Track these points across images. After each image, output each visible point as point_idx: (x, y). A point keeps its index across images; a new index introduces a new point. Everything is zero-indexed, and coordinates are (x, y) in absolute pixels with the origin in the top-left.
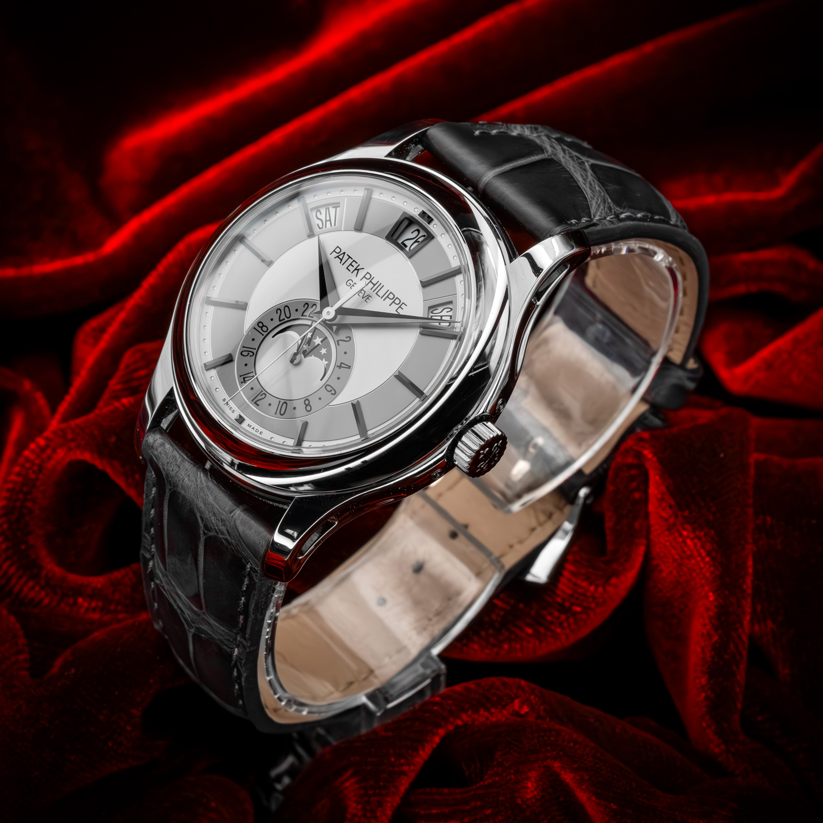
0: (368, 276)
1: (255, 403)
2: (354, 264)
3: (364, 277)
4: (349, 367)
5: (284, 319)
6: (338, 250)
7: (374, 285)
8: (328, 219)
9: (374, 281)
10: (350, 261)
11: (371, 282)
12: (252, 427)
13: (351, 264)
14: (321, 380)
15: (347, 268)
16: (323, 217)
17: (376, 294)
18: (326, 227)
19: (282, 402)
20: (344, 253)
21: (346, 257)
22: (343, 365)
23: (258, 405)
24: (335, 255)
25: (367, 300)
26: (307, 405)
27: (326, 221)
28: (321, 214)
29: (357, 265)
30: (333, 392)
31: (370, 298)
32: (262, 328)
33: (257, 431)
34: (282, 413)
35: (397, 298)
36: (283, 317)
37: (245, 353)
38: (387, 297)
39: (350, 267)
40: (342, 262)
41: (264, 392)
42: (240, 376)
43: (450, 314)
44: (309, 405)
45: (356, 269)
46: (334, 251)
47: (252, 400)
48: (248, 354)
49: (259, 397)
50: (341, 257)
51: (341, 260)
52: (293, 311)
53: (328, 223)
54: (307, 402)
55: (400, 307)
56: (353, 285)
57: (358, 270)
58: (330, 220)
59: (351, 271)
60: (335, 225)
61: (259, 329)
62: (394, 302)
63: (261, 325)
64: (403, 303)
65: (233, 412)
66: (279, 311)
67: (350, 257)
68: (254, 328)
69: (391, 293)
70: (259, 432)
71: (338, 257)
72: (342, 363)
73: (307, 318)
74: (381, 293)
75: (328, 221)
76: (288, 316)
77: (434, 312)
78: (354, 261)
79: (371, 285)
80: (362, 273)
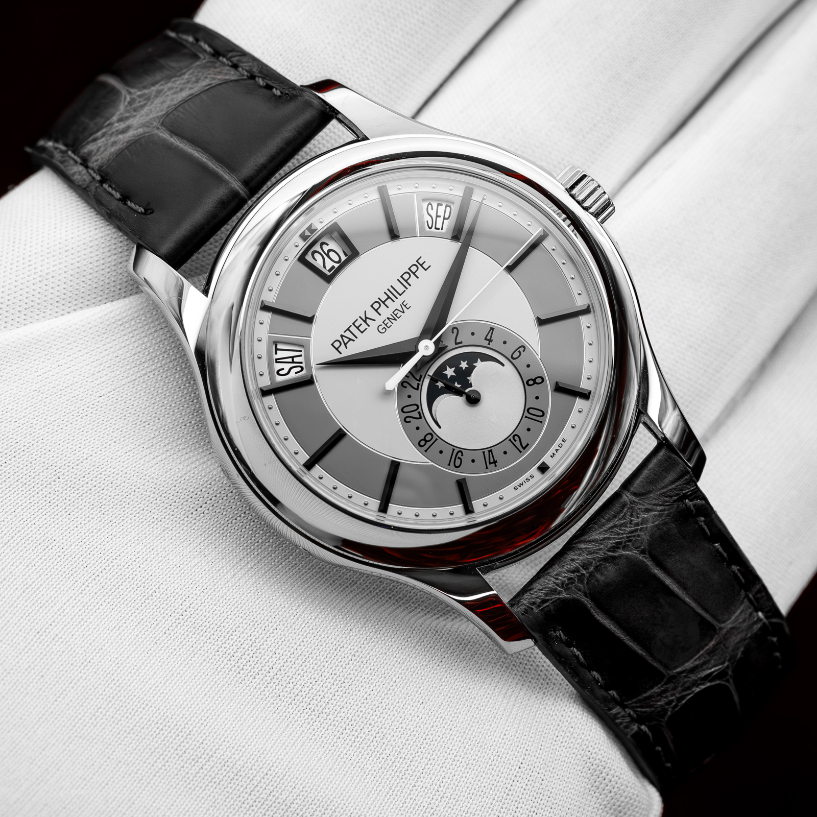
0: (376, 306)
1: (524, 448)
2: (357, 324)
3: (376, 310)
4: (492, 329)
5: (419, 413)
6: (337, 344)
7: (389, 297)
8: (290, 360)
9: (384, 297)
10: (353, 329)
11: (384, 303)
12: (555, 453)
13: (358, 328)
14: (503, 365)
15: (362, 332)
16: (287, 367)
17: (400, 295)
18: (301, 363)
19: (526, 414)
20: (342, 336)
21: (348, 334)
22: (488, 337)
23: (528, 445)
24: (342, 347)
25: (408, 306)
26: (535, 383)
27: (293, 362)
28: (283, 369)
29: (359, 319)
30: (521, 349)
31: (405, 304)
32: (426, 441)
33: (560, 446)
34: (541, 414)
35: (409, 269)
36: (416, 414)
37: (457, 464)
38: (406, 281)
39: (362, 328)
40: (353, 338)
41: (511, 437)
42: (487, 468)
43: (435, 205)
44: (534, 380)
45: (365, 321)
46: (337, 349)
47: (521, 452)
48: (459, 458)
49: (517, 443)
50: (346, 340)
51: (350, 340)
52: (410, 401)
53: (296, 360)
54: (531, 382)
55: (421, 265)
56: (386, 325)
57: (366, 318)
58: (293, 357)
59: (367, 327)
60: (301, 351)
61: (428, 444)
62: (414, 273)
63: (423, 443)
64: (417, 261)
65: (532, 477)
66: (408, 419)
67: (348, 329)
68: (426, 451)
69: (402, 277)
70: (562, 443)
71: (345, 344)
72: (486, 339)
73: (420, 383)
74: (400, 289)
75: (293, 360)
76: (415, 407)
77: (430, 226)
78: (354, 324)
79: (389, 302)
80: (371, 314)
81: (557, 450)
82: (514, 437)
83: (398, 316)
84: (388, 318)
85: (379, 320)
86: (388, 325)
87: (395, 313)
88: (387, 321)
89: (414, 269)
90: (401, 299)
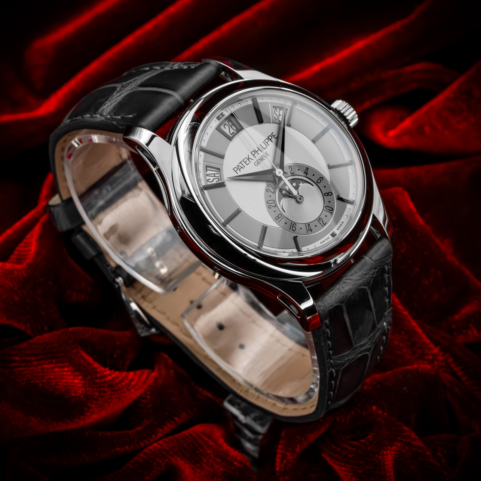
0: (253, 153)
1: (324, 225)
2: (245, 161)
3: (254, 155)
4: (307, 168)
5: (275, 204)
6: (236, 169)
7: (259, 150)
8: (213, 175)
9: (257, 150)
10: (243, 163)
11: (257, 152)
13: (245, 162)
14: (313, 186)
15: (247, 165)
16: (212, 178)
17: (264, 149)
18: (219, 177)
19: (325, 209)
20: (238, 166)
21: (240, 165)
22: (306, 172)
23: (326, 223)
24: (238, 171)
25: (268, 155)
26: (328, 195)
27: (215, 176)
28: (210, 179)
29: (246, 158)
30: (321, 179)
31: (267, 153)
32: (279, 218)
33: (341, 225)
34: (331, 209)
35: (268, 137)
36: (273, 205)
37: (294, 229)
38: (267, 143)
39: (247, 163)
40: (243, 167)
41: (318, 219)
42: (308, 232)
43: (278, 110)
44: (328, 194)
45: (249, 160)
46: (236, 171)
48: (294, 227)
49: (321, 222)
50: (240, 168)
51: (242, 167)
52: (271, 199)
53: (216, 175)
54: (326, 194)
55: (274, 136)
56: (258, 162)
57: (249, 158)
58: (214, 174)
59: (249, 162)
60: (218, 172)
61: (280, 219)
62: (270, 140)
63: (277, 218)
64: (272, 134)
65: (329, 238)
66: (270, 207)
67: (241, 163)
68: (279, 222)
69: (265, 141)
71: (240, 170)
72: (305, 173)
73: (275, 191)
74: (264, 146)
75: (215, 175)
76: (273, 202)
77: (276, 119)
78: (243, 160)
79: (259, 152)
80: (251, 156)
81: (339, 227)
82: (319, 219)
83: (264, 158)
84: (259, 159)
85: (255, 160)
86: (259, 162)
87: (262, 157)
88: (259, 160)
89: (270, 137)
90: (264, 151)
